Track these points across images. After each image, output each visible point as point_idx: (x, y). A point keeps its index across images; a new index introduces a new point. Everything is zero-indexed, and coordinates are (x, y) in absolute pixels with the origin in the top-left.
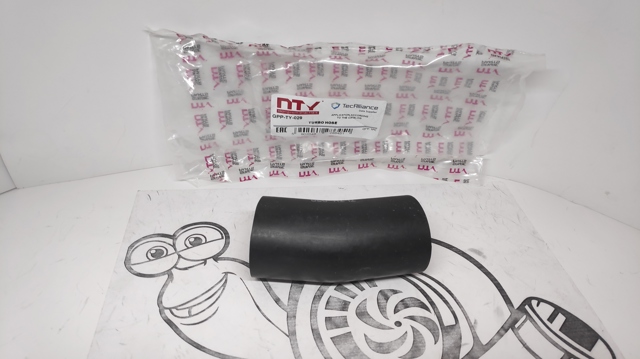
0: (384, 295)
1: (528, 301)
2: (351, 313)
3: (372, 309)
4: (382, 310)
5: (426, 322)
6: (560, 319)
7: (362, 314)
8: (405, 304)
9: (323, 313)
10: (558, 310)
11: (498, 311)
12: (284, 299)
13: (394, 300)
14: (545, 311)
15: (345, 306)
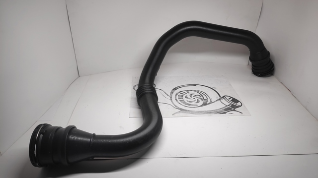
0: (192, 95)
1: (225, 96)
2: (184, 97)
3: (189, 96)
4: (191, 97)
5: (200, 98)
6: (232, 99)
7: (186, 97)
8: (196, 96)
9: (177, 97)
10: (231, 97)
11: (217, 97)
12: (169, 95)
13: (193, 95)
14: (228, 98)
15: (183, 96)
